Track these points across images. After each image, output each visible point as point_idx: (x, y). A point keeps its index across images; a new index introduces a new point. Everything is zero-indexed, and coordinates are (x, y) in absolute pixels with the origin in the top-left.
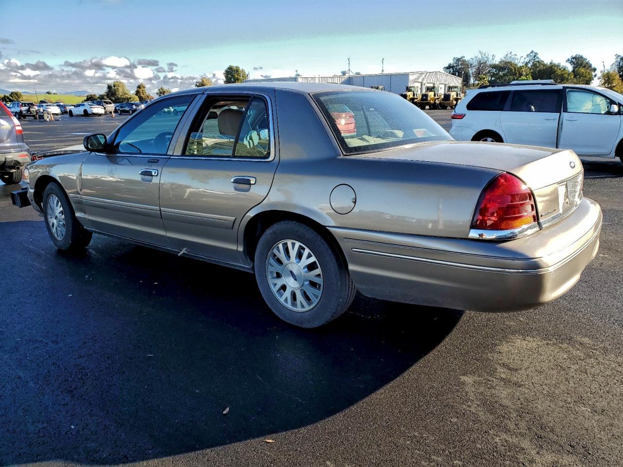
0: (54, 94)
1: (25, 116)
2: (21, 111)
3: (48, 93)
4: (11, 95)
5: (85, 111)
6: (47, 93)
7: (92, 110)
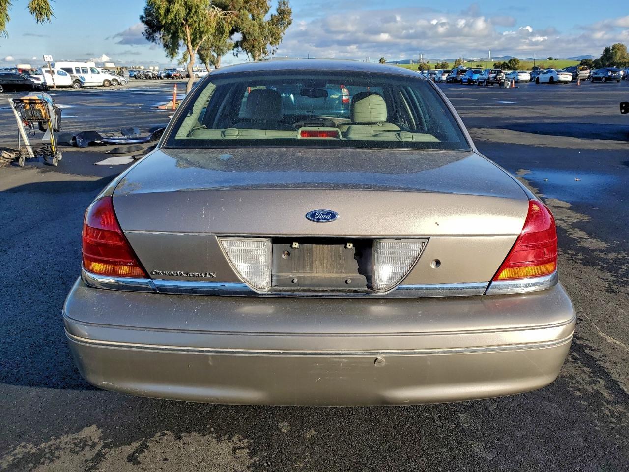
0: (555, 59)
1: (492, 83)
2: (489, 78)
3: (550, 59)
4: (509, 62)
5: (552, 78)
6: (548, 59)
7: (558, 77)
